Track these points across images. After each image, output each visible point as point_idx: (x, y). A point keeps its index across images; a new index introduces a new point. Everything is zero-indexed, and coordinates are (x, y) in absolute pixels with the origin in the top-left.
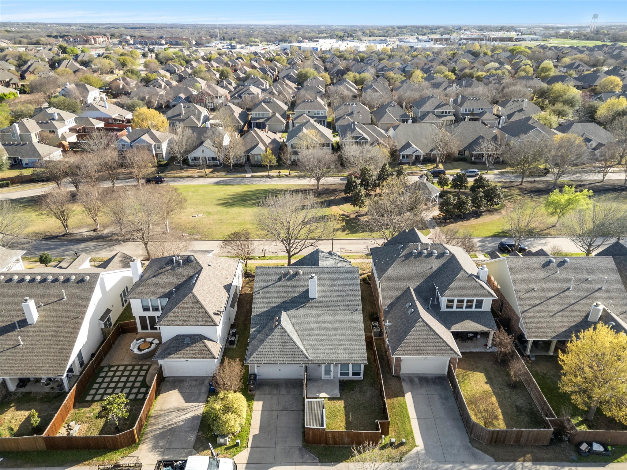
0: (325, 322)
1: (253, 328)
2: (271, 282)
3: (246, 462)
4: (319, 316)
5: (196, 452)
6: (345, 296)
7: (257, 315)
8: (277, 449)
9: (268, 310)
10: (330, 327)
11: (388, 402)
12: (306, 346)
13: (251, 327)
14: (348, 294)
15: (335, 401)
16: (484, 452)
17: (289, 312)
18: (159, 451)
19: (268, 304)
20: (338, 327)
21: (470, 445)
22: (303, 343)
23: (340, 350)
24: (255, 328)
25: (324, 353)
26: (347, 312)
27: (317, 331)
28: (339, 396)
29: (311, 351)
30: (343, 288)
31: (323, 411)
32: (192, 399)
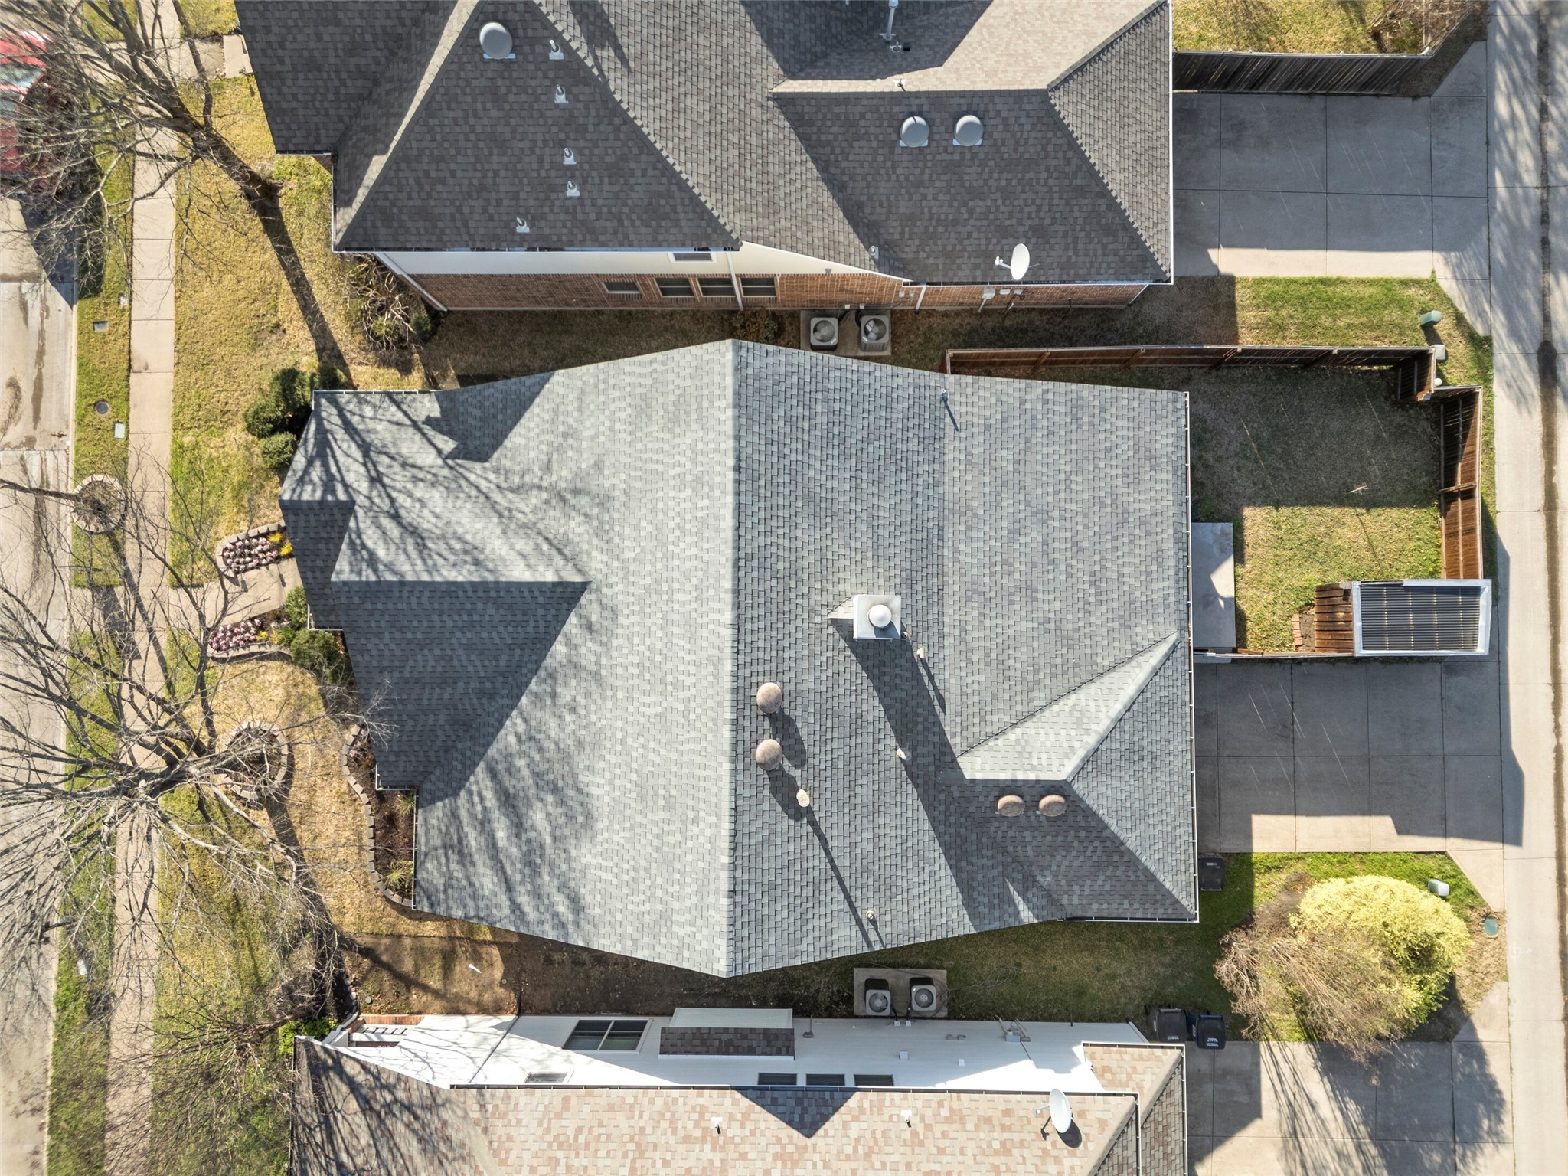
0: (1006, 562)
1: (1017, 913)
2: (817, 862)
3: (1499, 845)
4: (974, 592)
5: (1464, 1028)
6: (881, 447)
7: (969, 903)
8: (1450, 749)
9: (947, 849)
10: (1031, 538)
11: (1248, 341)
12: (1121, 656)
13: (1012, 922)
14: (874, 434)
15: (1248, 540)
16: (1452, 65)
17: (956, 742)
18: (1464, 1156)
19: (921, 858)
20: (1028, 504)
21: (1424, 101)
22: (1111, 669)
23: (1138, 503)
24: (1019, 900)
25: (1149, 574)
26: (953, 450)
27: (1051, 604)
28: (1229, 527)
29: (1143, 632)
30: (845, 455)
31: (1407, 589)
32: (1244, 1099)
